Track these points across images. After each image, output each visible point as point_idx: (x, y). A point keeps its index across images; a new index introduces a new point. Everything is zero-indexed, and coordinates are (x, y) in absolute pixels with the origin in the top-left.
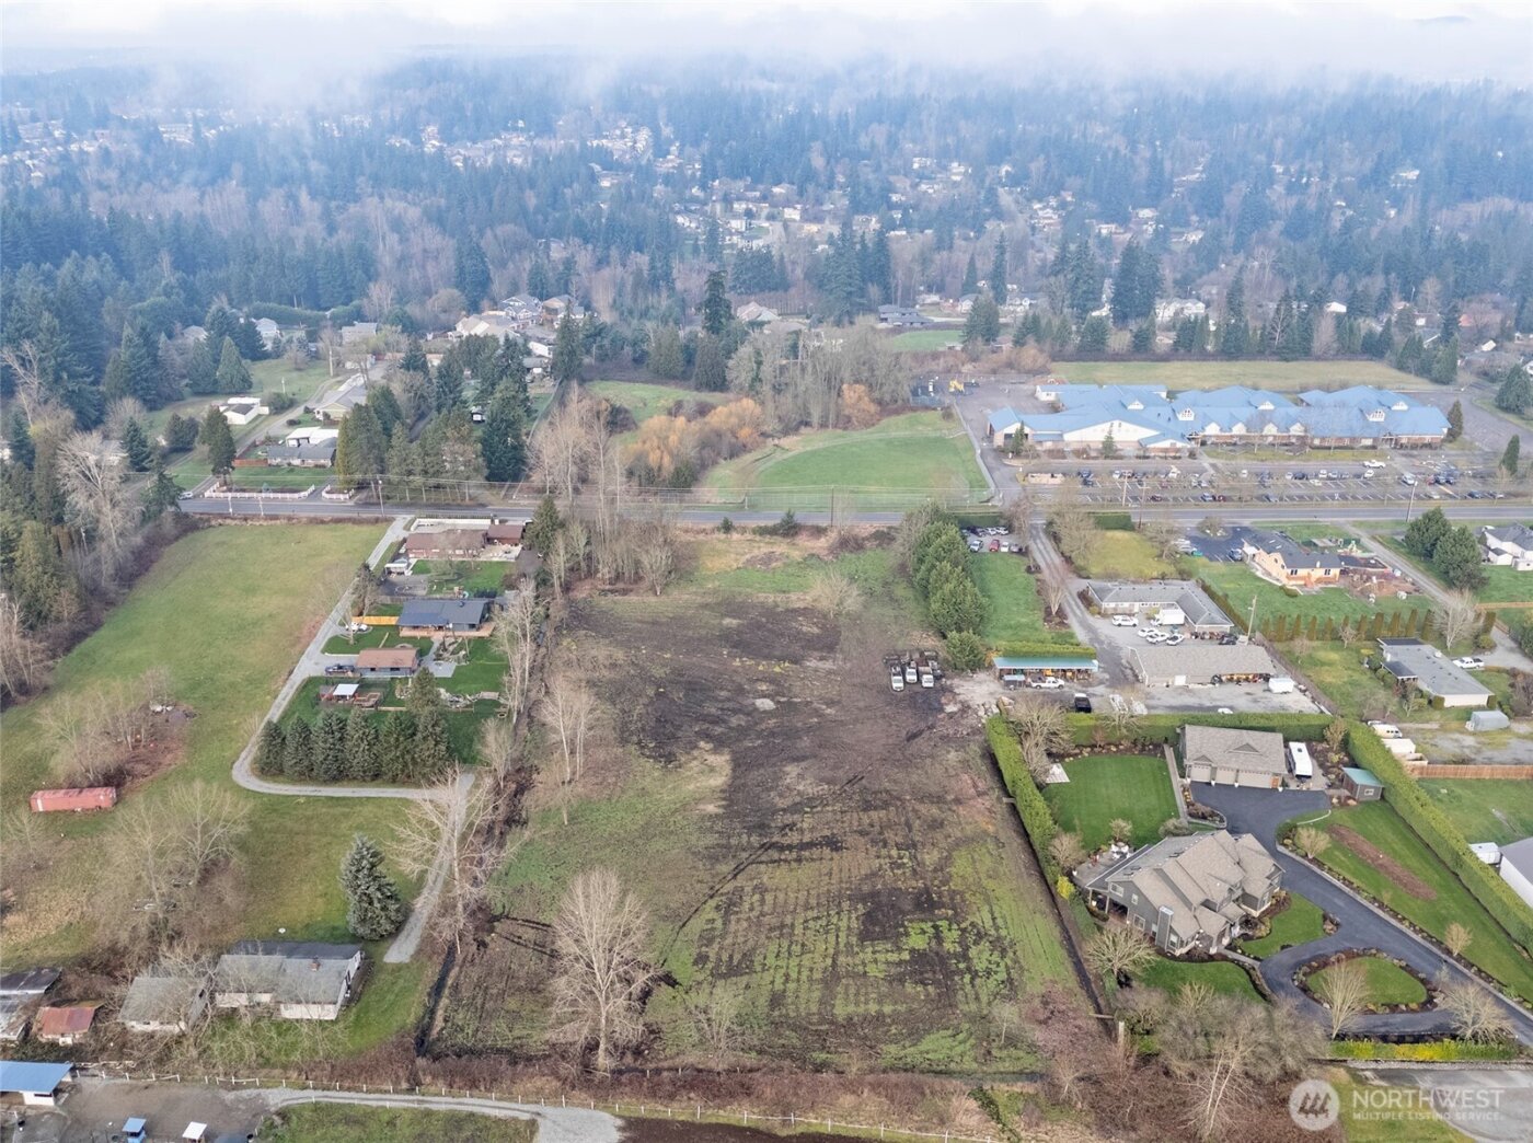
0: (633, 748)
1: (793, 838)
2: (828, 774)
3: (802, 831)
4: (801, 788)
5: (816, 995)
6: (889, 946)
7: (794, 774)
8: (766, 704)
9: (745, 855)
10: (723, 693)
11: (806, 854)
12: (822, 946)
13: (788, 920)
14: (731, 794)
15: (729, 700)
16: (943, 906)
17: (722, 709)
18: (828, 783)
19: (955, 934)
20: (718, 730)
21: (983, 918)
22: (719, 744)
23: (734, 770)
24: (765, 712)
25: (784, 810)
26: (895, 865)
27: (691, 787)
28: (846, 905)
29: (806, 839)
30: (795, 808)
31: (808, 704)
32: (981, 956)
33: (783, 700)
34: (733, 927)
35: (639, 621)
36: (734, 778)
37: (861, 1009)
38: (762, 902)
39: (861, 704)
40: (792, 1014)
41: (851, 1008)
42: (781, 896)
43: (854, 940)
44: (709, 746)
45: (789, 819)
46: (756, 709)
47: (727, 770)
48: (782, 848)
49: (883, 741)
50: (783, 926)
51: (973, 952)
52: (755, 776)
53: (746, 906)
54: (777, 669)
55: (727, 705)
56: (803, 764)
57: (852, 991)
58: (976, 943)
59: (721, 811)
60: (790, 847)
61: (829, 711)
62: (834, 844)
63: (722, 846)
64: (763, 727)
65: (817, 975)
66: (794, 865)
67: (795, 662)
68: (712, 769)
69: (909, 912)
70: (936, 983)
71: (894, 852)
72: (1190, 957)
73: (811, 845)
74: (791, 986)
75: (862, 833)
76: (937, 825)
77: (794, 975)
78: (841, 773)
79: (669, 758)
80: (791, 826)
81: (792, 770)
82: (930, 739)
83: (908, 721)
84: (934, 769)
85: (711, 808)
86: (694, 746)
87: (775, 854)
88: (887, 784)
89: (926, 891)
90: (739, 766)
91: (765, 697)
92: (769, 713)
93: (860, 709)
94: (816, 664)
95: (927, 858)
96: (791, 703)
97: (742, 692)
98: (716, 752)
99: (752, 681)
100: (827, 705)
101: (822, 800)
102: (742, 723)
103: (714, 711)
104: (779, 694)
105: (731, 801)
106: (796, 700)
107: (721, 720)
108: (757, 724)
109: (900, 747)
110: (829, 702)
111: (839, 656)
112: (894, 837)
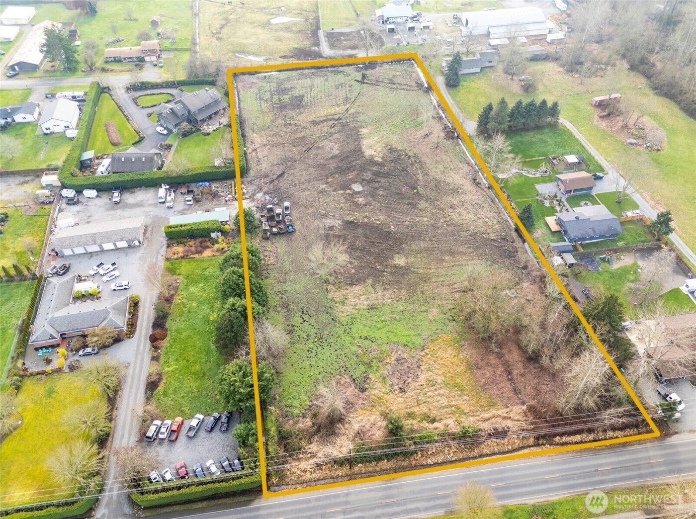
0: (410, 153)
1: (330, 123)
2: (320, 151)
3: (327, 126)
4: (331, 144)
5: (315, 82)
6: (295, 95)
7: (334, 150)
8: (357, 187)
9: (346, 115)
10: (382, 193)
11: (325, 118)
12: (315, 93)
13: (327, 98)
14: (358, 138)
15: (377, 189)
16: (276, 107)
17: (379, 182)
18: (319, 147)
19: (274, 100)
20: (375, 169)
21: (264, 105)
22: (371, 162)
23: (361, 147)
24: (356, 182)
25: (336, 133)
26: (292, 118)
27: (376, 138)
28: (309, 104)
29: (325, 123)
30: (331, 134)
31: (335, 190)
32: (266, 96)
33: (348, 191)
34: (344, 94)
36: (359, 144)
38: (336, 102)
39: (307, 193)
40: (322, 78)
41: (305, 81)
42: (330, 104)
43: (306, 95)
44: (376, 159)
45: (333, 130)
46: (361, 183)
47: (364, 148)
48: (333, 119)
49: (296, 170)
50: (328, 96)
51: (269, 96)
52: (351, 147)
53: (341, 100)
54: (357, 214)
55: (377, 185)
56: (331, 155)
57: (305, 84)
58: (268, 99)
59: (361, 130)
60: (331, 120)
61: (324, 186)
62: (315, 123)
63: (355, 117)
64: (354, 173)
65: (316, 86)
66: (328, 114)
67: (348, 222)
68: (371, 147)
69: (287, 104)
70: (281, 89)
71: (292, 122)
73: (322, 121)
74: (323, 83)
75: (304, 128)
76: (275, 135)
78: (315, 152)
79: (391, 150)
80: (331, 127)
81: (336, 151)
82: (273, 174)
83: (283, 184)
84: (274, 159)
85: (364, 131)
86: (383, 158)
87: (336, 117)
88: (294, 149)
89: (281, 111)
90: (359, 151)
91: (359, 193)
92: (352, 181)
93: (307, 189)
94: (335, 222)
95: (281, 121)
96: (343, 189)
97: (371, 195)
98: (371, 156)
99: (369, 204)
100: (325, 190)
101: (320, 139)
102: (365, 174)
103: (382, 180)
104: (351, 195)
105: (357, 134)
106: (341, 192)
107: (376, 176)
108: (357, 175)
109: (289, 168)
110: (323, 193)
111: (322, 232)
112: (292, 128)
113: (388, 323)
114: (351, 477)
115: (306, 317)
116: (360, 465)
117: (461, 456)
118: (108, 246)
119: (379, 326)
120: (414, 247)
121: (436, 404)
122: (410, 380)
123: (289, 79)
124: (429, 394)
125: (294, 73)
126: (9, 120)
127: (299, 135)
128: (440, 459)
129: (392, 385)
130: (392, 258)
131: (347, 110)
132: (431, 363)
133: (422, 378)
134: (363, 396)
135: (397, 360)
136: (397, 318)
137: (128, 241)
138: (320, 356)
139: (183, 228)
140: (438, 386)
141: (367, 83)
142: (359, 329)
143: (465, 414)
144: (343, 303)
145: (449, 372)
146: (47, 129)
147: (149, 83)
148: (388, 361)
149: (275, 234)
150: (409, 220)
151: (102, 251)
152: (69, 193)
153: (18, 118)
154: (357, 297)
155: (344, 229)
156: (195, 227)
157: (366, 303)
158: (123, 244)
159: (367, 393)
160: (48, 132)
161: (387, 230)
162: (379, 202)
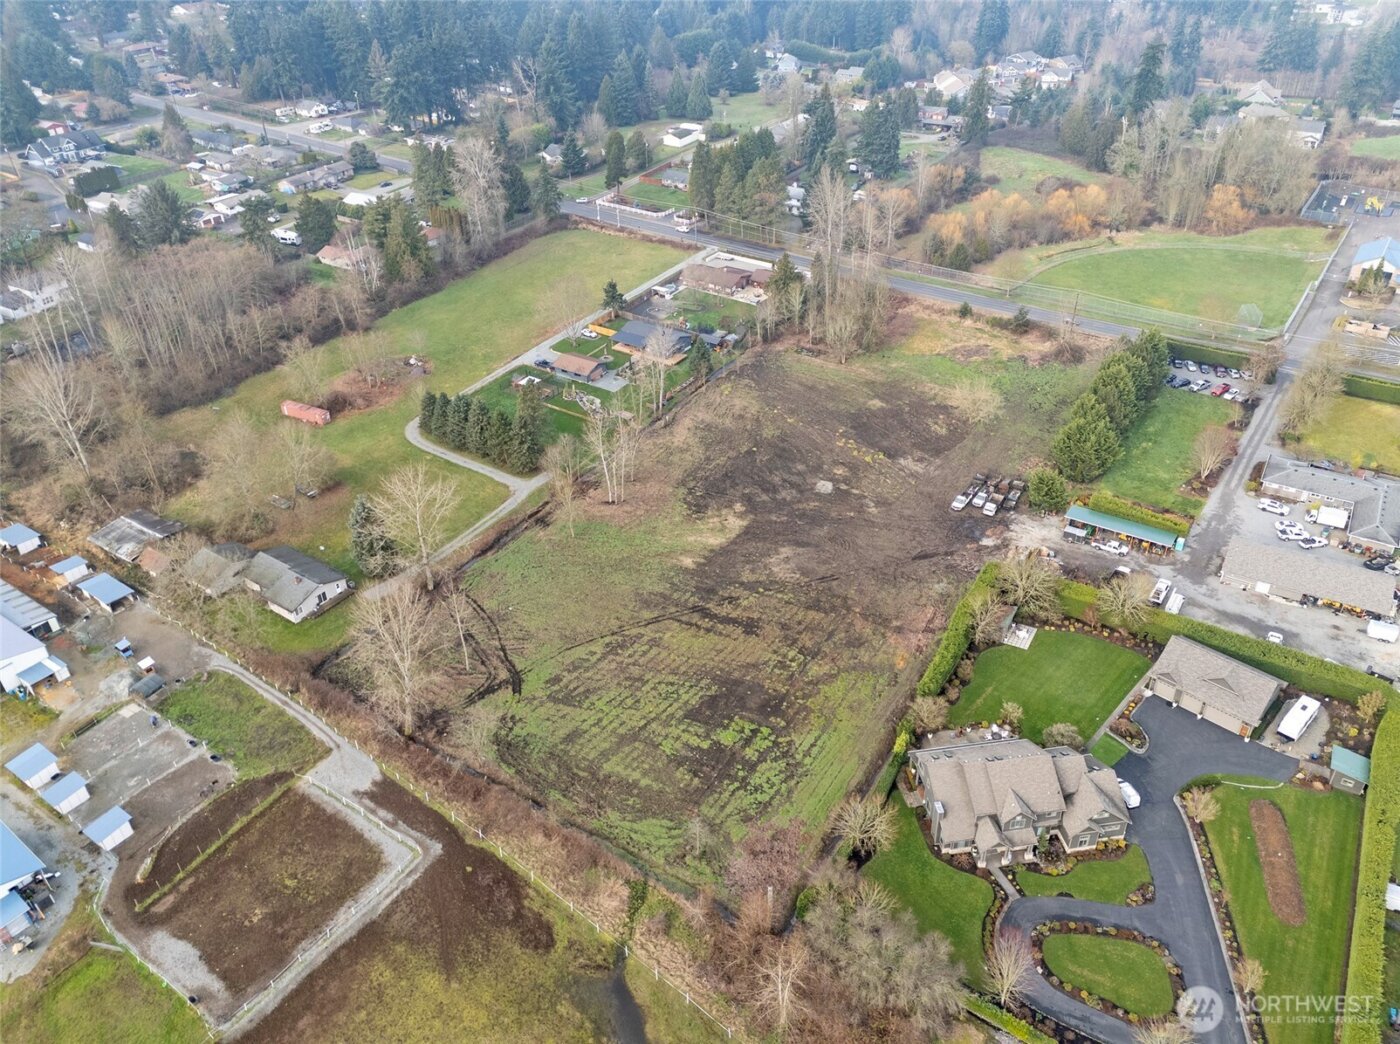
0: (682, 492)
1: (725, 610)
2: (812, 565)
3: (738, 606)
4: (775, 569)
5: (606, 745)
6: (701, 731)
7: (783, 556)
8: (825, 487)
9: (673, 610)
10: (801, 467)
11: (721, 627)
12: (649, 708)
13: (649, 676)
14: (716, 555)
15: (799, 474)
16: (783, 716)
17: (785, 481)
18: (802, 573)
19: (766, 744)
20: (763, 497)
22: (752, 509)
23: (738, 536)
24: (817, 494)
25: (743, 584)
26: (782, 665)
27: (692, 539)
28: (705, 682)
29: (735, 614)
30: (753, 586)
31: (861, 497)
32: (768, 773)
33: (843, 487)
34: (603, 664)
35: (801, 384)
36: (733, 543)
37: (624, 773)
38: (646, 653)
39: (907, 512)
40: (572, 753)
41: (619, 769)
42: (664, 654)
43: (680, 714)
44: (742, 509)
45: (738, 592)
46: (813, 489)
47: (734, 534)
48: (707, 615)
49: (890, 552)
50: (639, 679)
51: (764, 766)
52: (750, 546)
53: (630, 651)
54: (868, 459)
55: (794, 479)
56: (800, 550)
57: (635, 754)
58: (775, 760)
59: (693, 566)
60: (714, 617)
61: (873, 509)
63: (664, 596)
64: (802, 506)
65: (622, 731)
66: (702, 632)
67: (890, 456)
68: (723, 529)
69: (750, 710)
70: (707, 778)
71: (792, 653)
72: (951, 860)
73: (734, 621)
74: (595, 730)
75: (784, 627)
76: (856, 643)
77: (605, 722)
78: (823, 568)
79: (701, 509)
80: (731, 600)
81: (786, 552)
82: (936, 564)
83: (933, 541)
84: (909, 593)
85: (688, 562)
86: (730, 505)
87: (696, 618)
88: (852, 592)
89: (783, 697)
90: (747, 534)
91: (831, 480)
92: (819, 496)
93: (901, 517)
94: (908, 463)
95: (815, 669)
96: (847, 493)
97: (817, 470)
98: (741, 516)
99: (836, 463)
100: (878, 504)
101: (782, 586)
102: (788, 498)
103: (777, 480)
104: (846, 481)
105: (709, 561)
106: (855, 491)
107: (774, 490)
108: (799, 502)
109: (899, 563)
110: (881, 502)
111: (938, 461)
112: (807, 640)
150: (810, 429)
161: (852, 431)
162: (819, 458)
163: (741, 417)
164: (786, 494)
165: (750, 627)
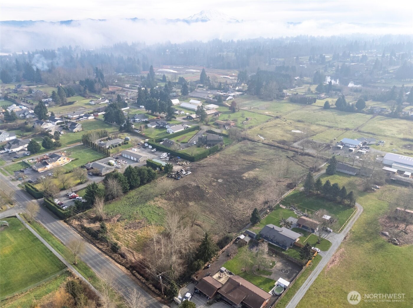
0: (260, 183)
1: (250, 162)
2: (229, 167)
4: (237, 167)
8: (220, 181)
9: (260, 163)
10: (225, 186)
13: (264, 156)
14: (250, 170)
15: (226, 184)
16: (240, 152)
17: (231, 183)
18: (232, 166)
19: (244, 150)
20: (238, 180)
21: (238, 149)
22: (241, 178)
25: (245, 165)
27: (257, 173)
28: (254, 155)
30: (243, 165)
34: (273, 158)
38: (265, 158)
39: (203, 174)
43: (258, 153)
44: (244, 178)
46: (224, 180)
47: (246, 173)
50: (266, 156)
55: (228, 183)
56: (231, 170)
60: (252, 162)
63: (262, 165)
67: (198, 186)
68: (249, 174)
71: (237, 157)
73: (248, 161)
78: (227, 167)
79: (255, 178)
80: (248, 163)
81: (234, 170)
82: (203, 165)
84: (211, 162)
85: (257, 169)
86: (247, 179)
87: (256, 162)
88: (223, 163)
90: (243, 173)
91: (218, 182)
92: (222, 179)
93: (204, 173)
94: (194, 184)
95: (234, 155)
96: (215, 179)
97: (220, 184)
98: (244, 176)
99: (215, 186)
100: (209, 176)
101: (237, 165)
102: (231, 179)
103: (233, 183)
104: (214, 181)
105: (252, 169)
106: (213, 179)
107: (234, 181)
108: (228, 178)
109: (211, 166)
110: (207, 176)
111: (185, 184)
112: (234, 158)
113: (155, 213)
114: (80, 233)
115: (140, 198)
116: (85, 232)
117: (106, 251)
118: (132, 158)
119: (151, 212)
120: (204, 204)
121: (126, 238)
122: (133, 228)
123: (262, 147)
124: (130, 235)
125: (267, 146)
126: (164, 126)
127: (232, 161)
128: (101, 247)
129: (126, 226)
130: (190, 201)
131: (263, 162)
132: (145, 230)
133: (136, 230)
134: (115, 222)
135: (139, 222)
136: (160, 214)
137: (137, 159)
138: (124, 207)
139: (151, 162)
140: (135, 235)
141: (290, 159)
142: (145, 210)
143: (127, 246)
144: (155, 201)
145: (145, 235)
146: (168, 131)
147: (214, 132)
148: (136, 220)
149: (172, 177)
150: (218, 197)
151: (130, 159)
152: (146, 145)
153: (167, 126)
154: (161, 203)
155: (193, 187)
156: (154, 163)
157: (160, 205)
158: (135, 159)
159: (117, 222)
160: (168, 132)
161: (205, 195)
162: (219, 188)
163: (241, 203)
164: (231, 180)
165: (245, 160)
